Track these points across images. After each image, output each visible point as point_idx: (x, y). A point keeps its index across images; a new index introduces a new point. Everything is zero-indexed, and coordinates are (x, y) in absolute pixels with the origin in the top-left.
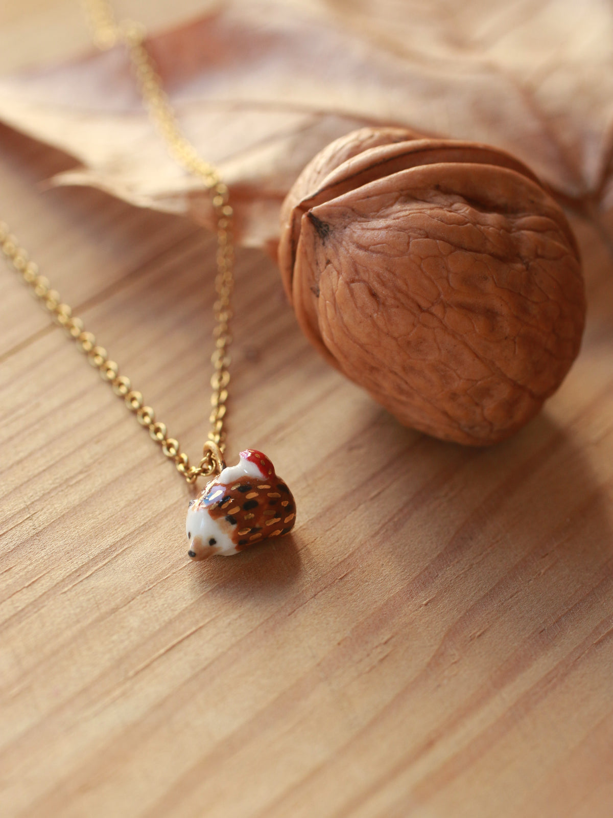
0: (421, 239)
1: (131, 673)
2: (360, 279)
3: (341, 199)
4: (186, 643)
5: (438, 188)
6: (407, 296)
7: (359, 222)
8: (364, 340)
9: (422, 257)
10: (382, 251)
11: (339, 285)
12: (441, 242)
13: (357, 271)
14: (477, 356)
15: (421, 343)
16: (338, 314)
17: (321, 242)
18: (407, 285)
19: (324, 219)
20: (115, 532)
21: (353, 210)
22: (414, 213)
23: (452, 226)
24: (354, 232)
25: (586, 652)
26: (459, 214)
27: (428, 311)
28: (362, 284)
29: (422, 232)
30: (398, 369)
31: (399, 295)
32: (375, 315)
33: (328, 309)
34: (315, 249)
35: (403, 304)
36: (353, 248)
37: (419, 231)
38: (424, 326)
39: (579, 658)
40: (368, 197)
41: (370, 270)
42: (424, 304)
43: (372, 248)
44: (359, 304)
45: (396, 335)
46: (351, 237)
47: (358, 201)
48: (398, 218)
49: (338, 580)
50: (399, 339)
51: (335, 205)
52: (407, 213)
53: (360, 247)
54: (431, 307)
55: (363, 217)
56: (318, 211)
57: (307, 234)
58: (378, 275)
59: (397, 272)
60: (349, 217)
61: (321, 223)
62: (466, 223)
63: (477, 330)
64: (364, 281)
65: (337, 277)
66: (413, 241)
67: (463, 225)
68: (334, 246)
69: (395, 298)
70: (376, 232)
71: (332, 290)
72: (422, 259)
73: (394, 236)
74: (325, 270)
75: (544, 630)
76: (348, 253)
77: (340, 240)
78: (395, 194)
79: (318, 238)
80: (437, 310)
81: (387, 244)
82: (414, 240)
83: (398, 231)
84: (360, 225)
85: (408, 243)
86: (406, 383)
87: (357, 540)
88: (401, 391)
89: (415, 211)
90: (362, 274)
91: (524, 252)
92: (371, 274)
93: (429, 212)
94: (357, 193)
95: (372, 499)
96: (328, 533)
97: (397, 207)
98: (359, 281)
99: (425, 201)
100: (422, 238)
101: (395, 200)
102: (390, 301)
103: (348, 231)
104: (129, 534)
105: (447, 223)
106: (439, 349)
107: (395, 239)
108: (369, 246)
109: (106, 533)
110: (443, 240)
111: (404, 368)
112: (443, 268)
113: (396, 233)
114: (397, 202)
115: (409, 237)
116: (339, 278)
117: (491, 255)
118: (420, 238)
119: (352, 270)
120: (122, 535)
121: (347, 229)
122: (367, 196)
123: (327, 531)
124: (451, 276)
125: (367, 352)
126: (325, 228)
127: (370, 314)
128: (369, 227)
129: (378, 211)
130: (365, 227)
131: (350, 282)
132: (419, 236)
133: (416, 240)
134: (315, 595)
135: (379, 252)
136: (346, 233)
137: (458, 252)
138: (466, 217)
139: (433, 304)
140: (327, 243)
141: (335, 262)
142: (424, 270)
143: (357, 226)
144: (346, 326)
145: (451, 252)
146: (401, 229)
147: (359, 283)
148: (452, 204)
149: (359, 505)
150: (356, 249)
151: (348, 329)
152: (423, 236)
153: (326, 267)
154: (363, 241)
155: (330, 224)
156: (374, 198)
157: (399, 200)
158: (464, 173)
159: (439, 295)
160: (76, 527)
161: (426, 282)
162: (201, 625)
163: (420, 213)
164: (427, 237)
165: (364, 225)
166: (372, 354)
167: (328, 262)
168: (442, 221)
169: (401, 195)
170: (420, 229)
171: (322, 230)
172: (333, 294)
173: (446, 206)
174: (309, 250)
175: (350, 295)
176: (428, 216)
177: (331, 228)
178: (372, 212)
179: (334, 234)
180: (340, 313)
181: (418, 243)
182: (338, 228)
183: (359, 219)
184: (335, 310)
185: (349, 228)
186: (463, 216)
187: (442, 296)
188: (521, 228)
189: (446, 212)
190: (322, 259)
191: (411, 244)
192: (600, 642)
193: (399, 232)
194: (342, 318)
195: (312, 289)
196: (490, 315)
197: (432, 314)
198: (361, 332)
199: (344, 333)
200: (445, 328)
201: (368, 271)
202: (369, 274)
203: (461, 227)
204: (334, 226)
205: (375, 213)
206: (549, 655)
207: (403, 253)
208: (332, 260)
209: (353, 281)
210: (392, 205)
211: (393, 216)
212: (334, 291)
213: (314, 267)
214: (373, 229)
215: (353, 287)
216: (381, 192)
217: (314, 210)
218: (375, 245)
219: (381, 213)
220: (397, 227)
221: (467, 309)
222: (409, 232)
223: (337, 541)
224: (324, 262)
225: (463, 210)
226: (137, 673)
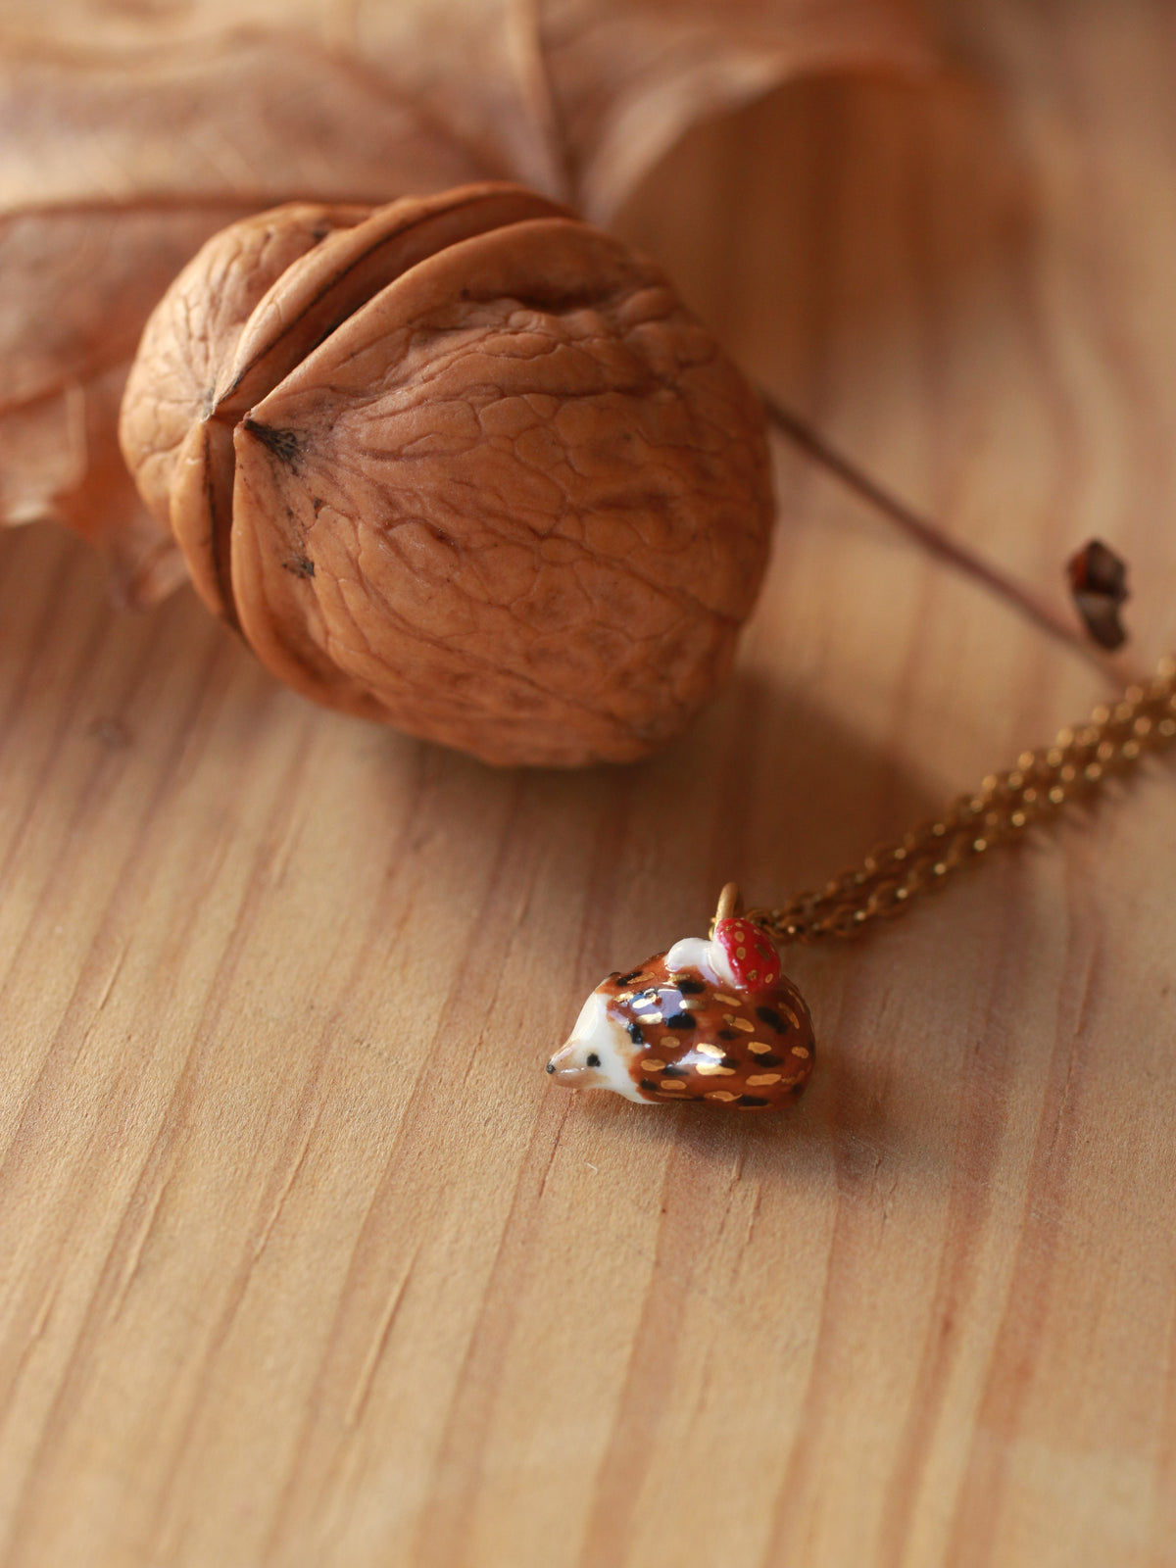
0: (495, 403)
1: (349, 1418)
2: (403, 515)
3: (300, 376)
4: (401, 1320)
5: (466, 295)
6: (507, 519)
7: (355, 408)
8: (441, 628)
9: (511, 436)
10: (431, 449)
11: (361, 542)
12: (531, 395)
13: (392, 504)
14: (655, 589)
15: (553, 598)
16: (374, 596)
17: (288, 470)
18: (501, 498)
19: (279, 424)
20: (119, 1166)
21: (333, 389)
22: (457, 358)
23: (535, 359)
24: (354, 430)
25: (1075, 1054)
26: (530, 332)
27: (550, 535)
28: (412, 526)
29: (491, 389)
30: (515, 663)
31: (491, 523)
32: (456, 576)
33: (346, 594)
34: (277, 487)
35: (503, 537)
36: (369, 462)
37: (484, 390)
38: (553, 564)
39: (1070, 1070)
40: (352, 355)
41: (420, 493)
42: (542, 524)
43: (406, 450)
44: (418, 564)
45: (505, 599)
46: (353, 443)
47: (337, 369)
48: (432, 377)
49: (576, 1096)
50: (513, 605)
51: (295, 391)
52: (444, 361)
53: (380, 455)
54: (555, 525)
55: (358, 396)
56: (265, 411)
57: (253, 464)
58: (441, 499)
59: (476, 481)
60: (331, 405)
61: (276, 433)
62: (554, 346)
63: (647, 540)
64: (414, 518)
65: (351, 527)
66: (482, 412)
67: (552, 351)
68: (322, 470)
69: (487, 530)
70: (401, 418)
71: (348, 554)
72: (512, 440)
73: (443, 413)
74: (318, 521)
75: (978, 1043)
76: (360, 474)
77: (331, 455)
78: (402, 333)
79: (278, 466)
80: (567, 527)
81: (436, 433)
82: (483, 410)
83: (445, 401)
84: (362, 413)
85: (476, 418)
86: (532, 683)
87: (554, 1009)
88: (519, 702)
89: (456, 353)
90: (406, 505)
91: (659, 367)
92: (426, 500)
93: (481, 347)
94: (327, 355)
95: (522, 923)
96: (494, 1016)
97: (414, 358)
98: (402, 521)
99: (457, 329)
100: (494, 400)
101: (407, 345)
102: (477, 541)
103: (340, 433)
104: (148, 1161)
105: (524, 358)
106: (589, 599)
107: (446, 418)
108: (400, 448)
109: (105, 1174)
110: (533, 392)
111: (529, 658)
112: (554, 443)
113: (443, 406)
114: (411, 348)
115: (472, 405)
116: (355, 528)
117: (617, 390)
118: (491, 402)
119: (382, 503)
120: (137, 1165)
121: (336, 429)
122: (350, 353)
123: (490, 1011)
124: (571, 454)
125: (449, 649)
126: (288, 441)
127: (445, 576)
128: (380, 412)
129: (382, 376)
130: (373, 414)
131: (384, 530)
132: (490, 398)
133: (487, 408)
134: (558, 1139)
135: (425, 454)
136: (340, 435)
137: (567, 405)
138: (546, 335)
139: (557, 518)
140: (302, 468)
141: (338, 500)
142: (523, 459)
143: (355, 418)
144: (395, 614)
145: (556, 410)
146: (450, 397)
147: (405, 526)
148: (507, 319)
149: (509, 943)
150: (375, 462)
151: (403, 620)
152: (496, 396)
153: (316, 516)
154: (383, 443)
155: (295, 430)
156: (365, 354)
157: (413, 340)
158: (497, 253)
159: (563, 497)
160: (40, 1186)
161: (532, 481)
162: (403, 1276)
163: (469, 353)
164: (503, 395)
165: (369, 410)
166: (460, 651)
167: (318, 504)
168: (515, 356)
169: (413, 332)
170: (485, 385)
171: (282, 445)
172: (353, 562)
173: (499, 325)
174: (265, 493)
175: (393, 554)
176: (486, 357)
177: (301, 437)
178: (371, 381)
179: (312, 446)
180: (377, 593)
181: (495, 415)
182: (316, 434)
183: (353, 403)
184: (365, 590)
185: (340, 425)
186: (539, 333)
187: (570, 499)
188: (633, 322)
189: (509, 337)
190: (300, 501)
191: (481, 419)
192: (1083, 1026)
193: (448, 403)
194: (385, 602)
195: (285, 566)
196: (656, 502)
197: (559, 537)
198: (435, 619)
199: (397, 628)
200: (591, 557)
201: (416, 495)
202: (421, 502)
203: (551, 355)
204: (305, 432)
205: (380, 381)
206: (1020, 1085)
207: (474, 441)
208: (328, 499)
209: (390, 525)
210: (404, 356)
211: (418, 376)
212: (354, 557)
213: (283, 522)
214: (394, 413)
215: (396, 536)
216: (373, 338)
217: (255, 413)
218: (411, 443)
219: (389, 377)
220: (438, 394)
221: (615, 506)
222: (467, 397)
223: (521, 1025)
224: (310, 507)
225: (534, 324)
226: (360, 1412)
